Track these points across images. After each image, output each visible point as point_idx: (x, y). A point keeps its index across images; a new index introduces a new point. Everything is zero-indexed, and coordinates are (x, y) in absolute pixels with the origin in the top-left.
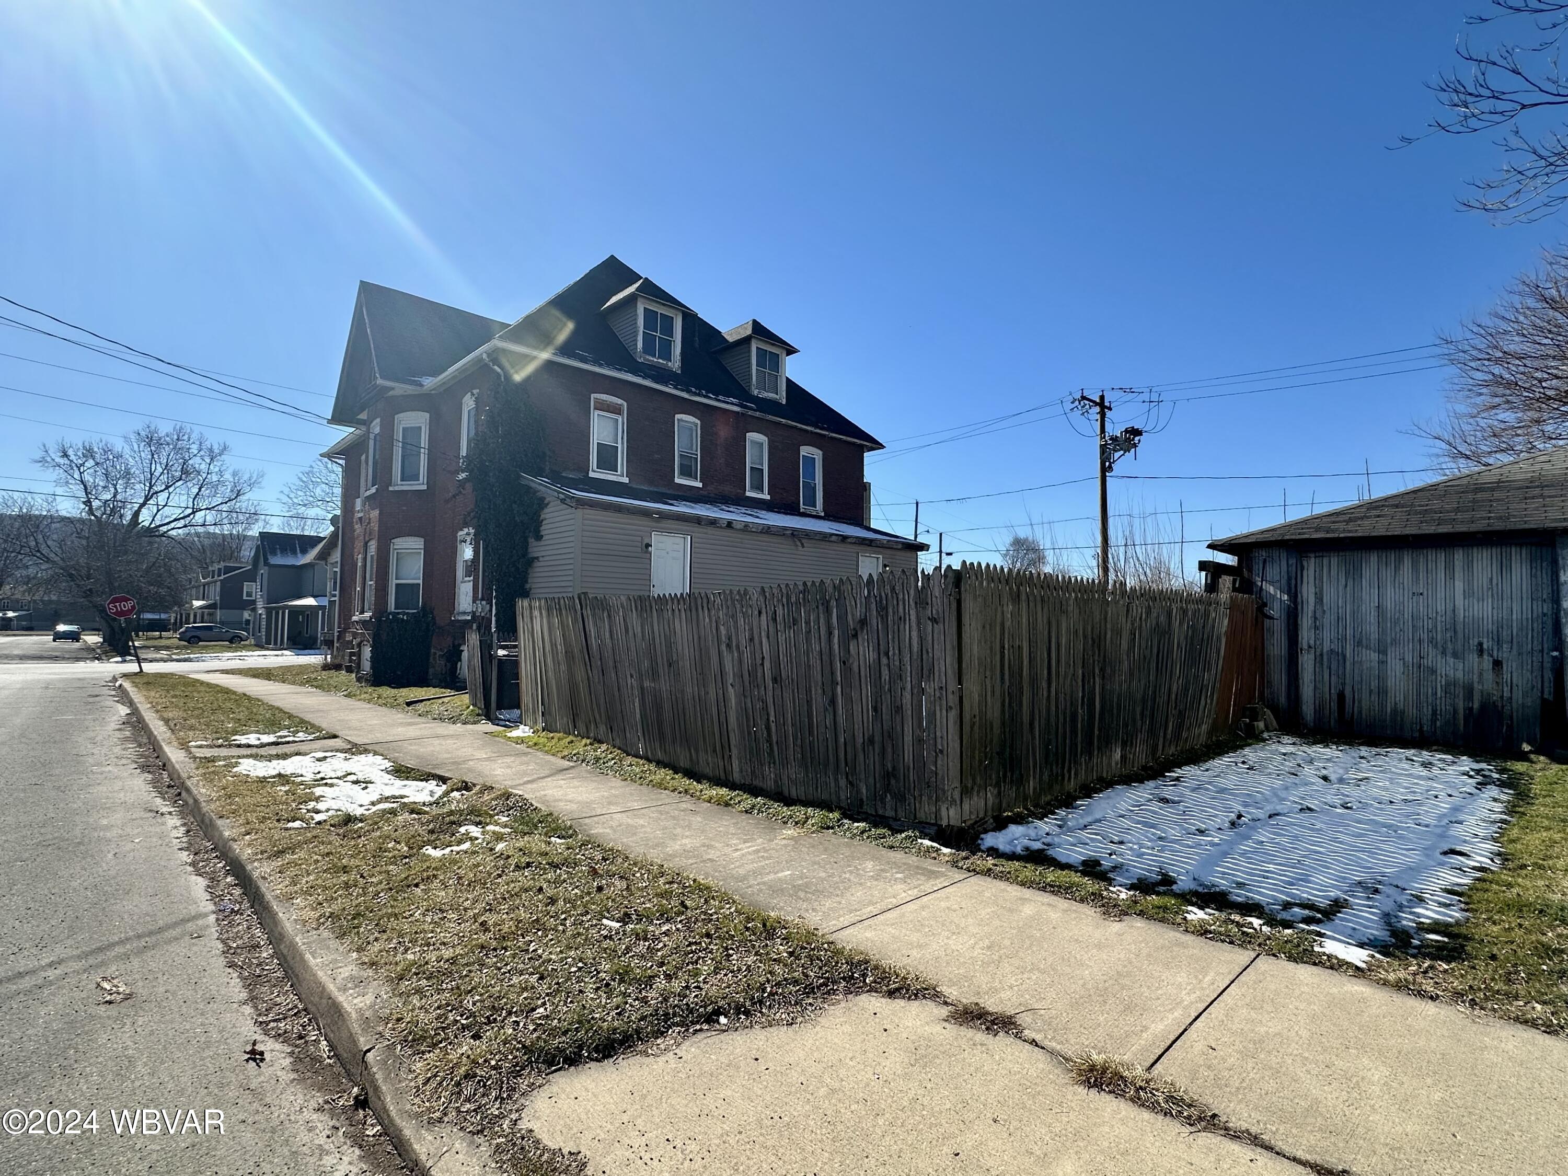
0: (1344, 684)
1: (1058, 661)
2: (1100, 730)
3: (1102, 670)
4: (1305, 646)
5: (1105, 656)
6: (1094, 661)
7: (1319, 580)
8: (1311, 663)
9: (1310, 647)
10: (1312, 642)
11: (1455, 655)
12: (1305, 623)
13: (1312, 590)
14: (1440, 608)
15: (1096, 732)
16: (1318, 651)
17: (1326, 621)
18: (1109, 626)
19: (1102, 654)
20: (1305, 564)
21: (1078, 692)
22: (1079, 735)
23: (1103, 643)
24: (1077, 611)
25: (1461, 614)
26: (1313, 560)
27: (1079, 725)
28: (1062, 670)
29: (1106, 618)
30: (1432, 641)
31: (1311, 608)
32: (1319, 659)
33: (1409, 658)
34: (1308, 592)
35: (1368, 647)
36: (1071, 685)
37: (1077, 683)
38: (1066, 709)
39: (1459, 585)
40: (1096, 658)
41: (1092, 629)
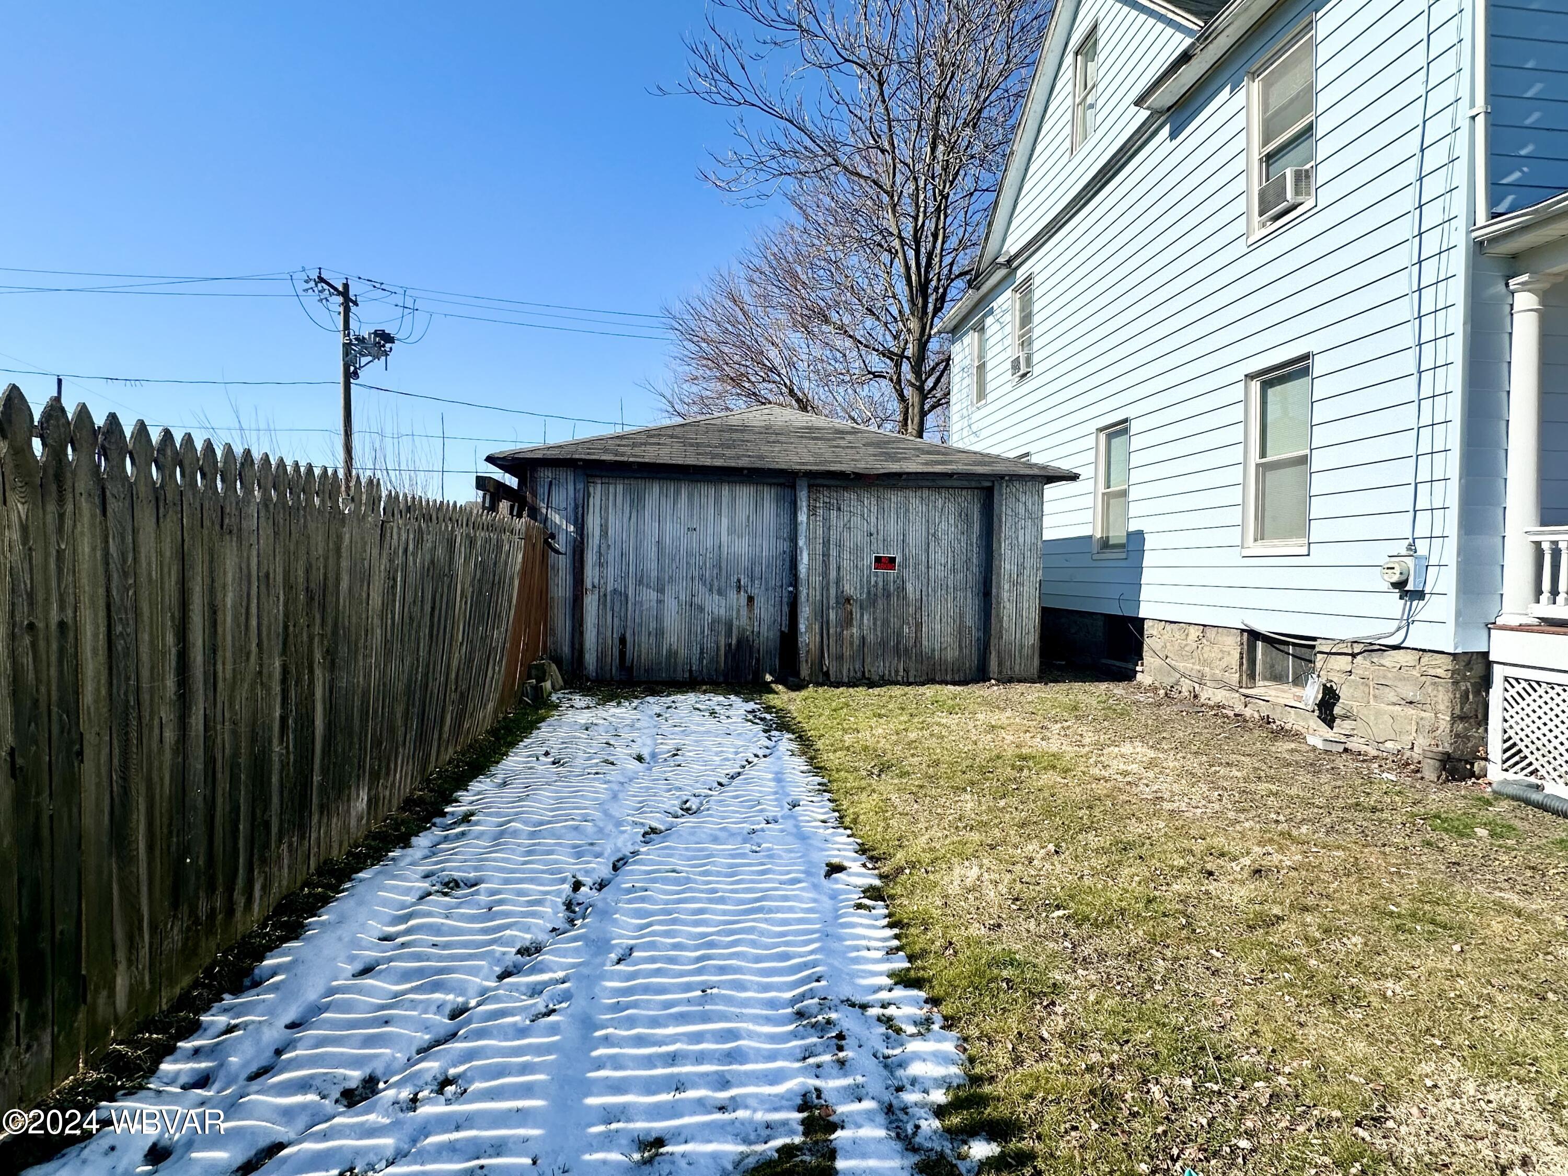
0: (625, 627)
1: (213, 649)
2: (324, 771)
3: (331, 654)
4: (589, 586)
5: (336, 625)
6: (311, 638)
7: (604, 509)
8: (595, 604)
9: (594, 587)
10: (596, 581)
11: (720, 593)
12: (590, 558)
13: (598, 521)
14: (709, 544)
15: (317, 778)
16: (602, 590)
17: (610, 558)
18: (345, 564)
19: (330, 622)
20: (591, 490)
21: (271, 708)
22: (275, 799)
23: (330, 599)
24: (267, 531)
25: (725, 550)
26: (599, 486)
27: (275, 779)
28: (225, 670)
29: (338, 550)
30: (702, 578)
31: (597, 541)
32: (602, 599)
33: (682, 597)
34: (593, 523)
35: (648, 586)
36: (253, 698)
37: (269, 689)
38: (236, 754)
39: (725, 521)
40: (317, 629)
41: (308, 571)
